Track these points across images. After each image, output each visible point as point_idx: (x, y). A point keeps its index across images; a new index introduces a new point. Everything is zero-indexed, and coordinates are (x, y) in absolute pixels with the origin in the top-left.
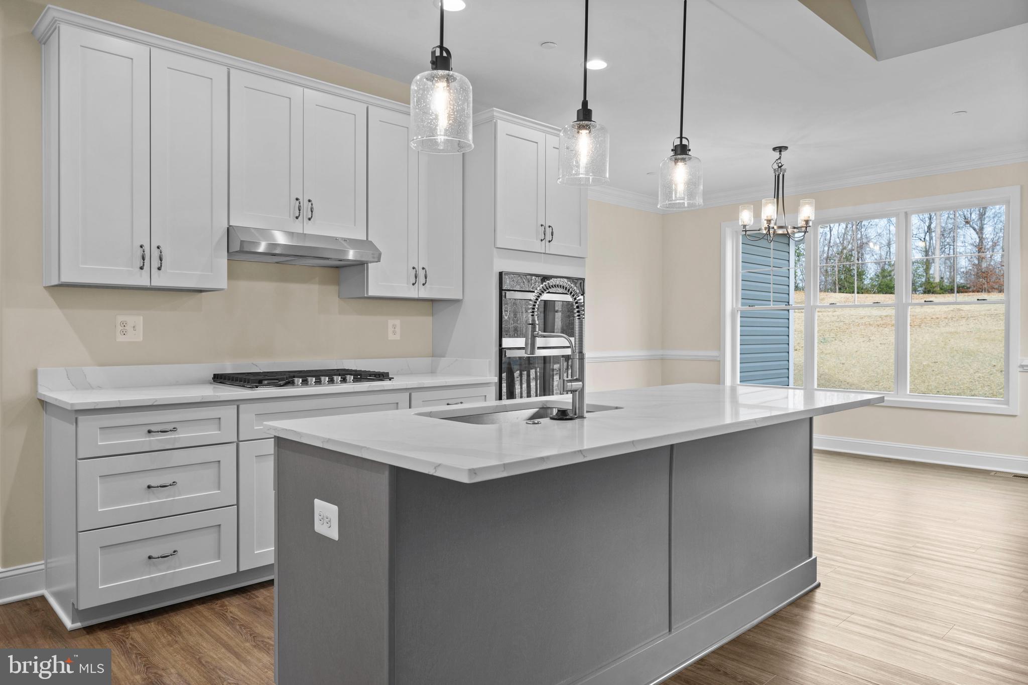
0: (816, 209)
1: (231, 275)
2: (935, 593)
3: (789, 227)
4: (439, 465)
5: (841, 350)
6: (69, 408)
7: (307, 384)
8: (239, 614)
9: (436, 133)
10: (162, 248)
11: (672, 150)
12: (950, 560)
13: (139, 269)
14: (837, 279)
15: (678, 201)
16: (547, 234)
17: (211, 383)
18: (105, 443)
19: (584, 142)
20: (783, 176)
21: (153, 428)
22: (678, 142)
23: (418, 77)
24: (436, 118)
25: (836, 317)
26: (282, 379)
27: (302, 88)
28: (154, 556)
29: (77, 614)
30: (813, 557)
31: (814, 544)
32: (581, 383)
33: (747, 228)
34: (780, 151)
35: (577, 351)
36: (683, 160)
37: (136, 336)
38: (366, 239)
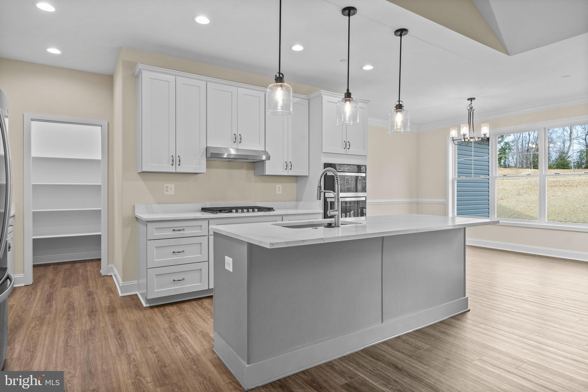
0: (490, 129)
1: (208, 167)
2: (530, 317)
3: (476, 138)
4: (261, 242)
5: (528, 199)
6: (144, 220)
7: (238, 212)
8: (208, 305)
9: (277, 108)
10: (180, 157)
11: (395, 107)
12: (545, 304)
13: (171, 165)
14: (532, 161)
15: (398, 130)
16: (347, 145)
17: (201, 212)
18: (158, 234)
19: (348, 107)
20: (473, 112)
21: (175, 229)
22: (398, 103)
23: (270, 86)
24: (278, 102)
25: (527, 182)
26: (227, 210)
27: (236, 88)
28: (176, 280)
29: (148, 301)
30: (466, 297)
31: (467, 290)
32: (338, 212)
33: (454, 139)
34: (471, 100)
35: (337, 198)
36: (400, 111)
37: (171, 192)
38: (264, 150)
